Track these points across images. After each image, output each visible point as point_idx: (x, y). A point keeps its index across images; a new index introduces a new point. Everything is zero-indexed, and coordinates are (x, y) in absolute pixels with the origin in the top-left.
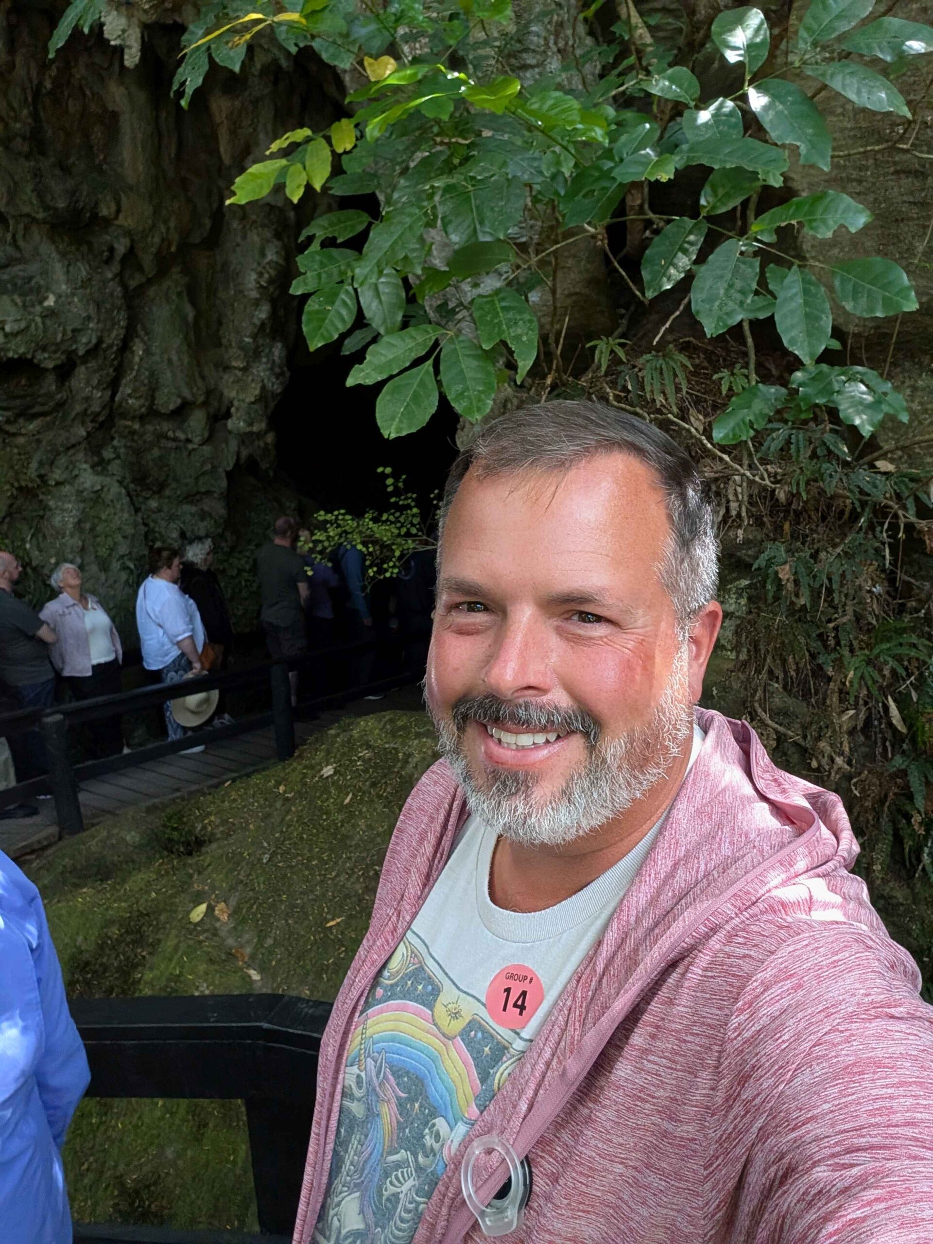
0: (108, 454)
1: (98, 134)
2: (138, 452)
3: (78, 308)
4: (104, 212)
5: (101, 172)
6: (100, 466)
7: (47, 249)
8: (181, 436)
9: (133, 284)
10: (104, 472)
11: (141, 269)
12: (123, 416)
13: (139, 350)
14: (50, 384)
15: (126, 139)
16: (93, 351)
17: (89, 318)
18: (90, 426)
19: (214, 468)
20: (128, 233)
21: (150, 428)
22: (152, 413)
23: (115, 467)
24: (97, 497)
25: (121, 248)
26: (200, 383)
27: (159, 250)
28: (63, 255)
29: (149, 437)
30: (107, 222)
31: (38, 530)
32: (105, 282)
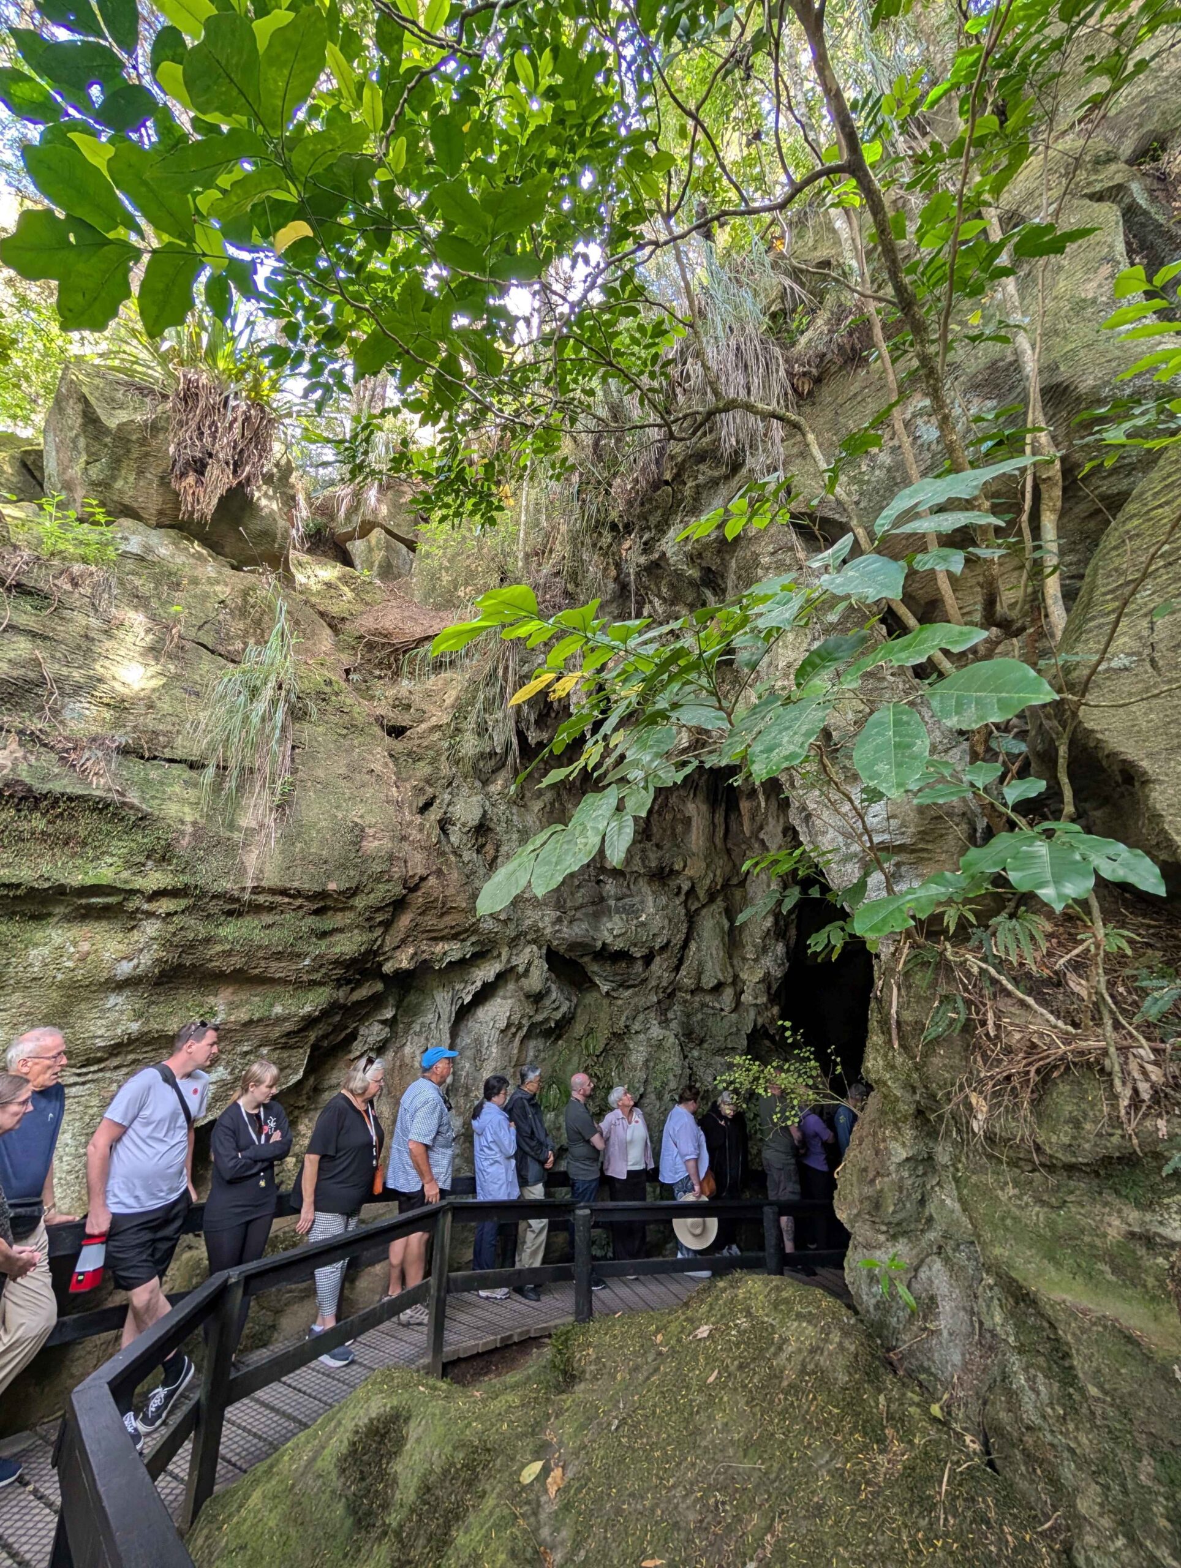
0: (670, 1015)
1: (679, 829)
2: (688, 1016)
3: (658, 922)
4: (676, 867)
5: (679, 847)
6: (665, 1023)
7: (646, 889)
8: (717, 1006)
9: (693, 908)
10: (667, 1028)
11: (698, 899)
12: (680, 990)
13: (693, 946)
14: (639, 967)
15: (694, 829)
16: (664, 948)
17: (663, 928)
18: (661, 995)
19: (738, 1030)
20: (691, 878)
21: (697, 999)
22: (697, 990)
23: (674, 1025)
24: (660, 1045)
25: (686, 887)
26: (730, 969)
27: (710, 888)
28: (653, 892)
29: (696, 1005)
30: (678, 873)
31: (621, 1063)
32: (675, 907)
